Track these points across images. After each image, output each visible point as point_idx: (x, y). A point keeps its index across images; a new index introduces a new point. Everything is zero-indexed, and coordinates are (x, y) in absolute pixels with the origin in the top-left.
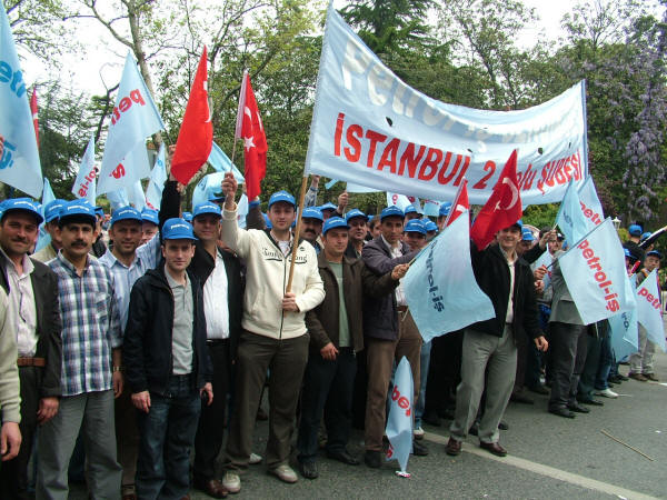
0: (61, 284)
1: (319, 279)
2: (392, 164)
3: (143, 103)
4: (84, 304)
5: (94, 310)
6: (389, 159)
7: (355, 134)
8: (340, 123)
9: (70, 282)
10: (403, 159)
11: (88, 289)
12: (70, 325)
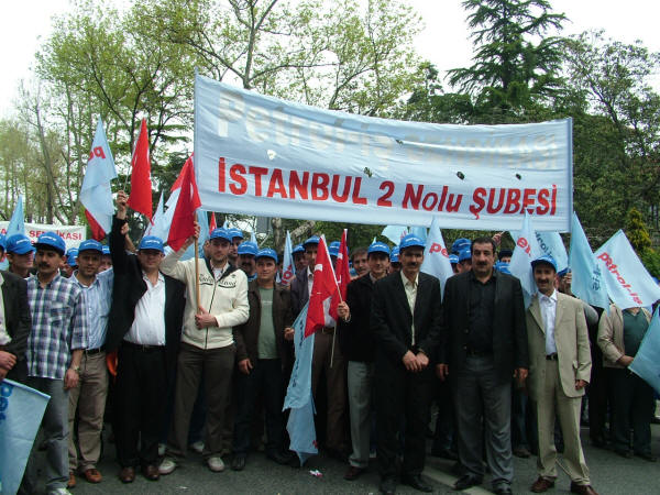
0: (29, 292)
1: (246, 302)
2: (282, 191)
3: (104, 157)
4: (41, 309)
5: (47, 315)
6: (277, 186)
7: (238, 172)
8: (222, 166)
9: (35, 292)
10: (291, 186)
11: (47, 298)
12: (35, 323)
